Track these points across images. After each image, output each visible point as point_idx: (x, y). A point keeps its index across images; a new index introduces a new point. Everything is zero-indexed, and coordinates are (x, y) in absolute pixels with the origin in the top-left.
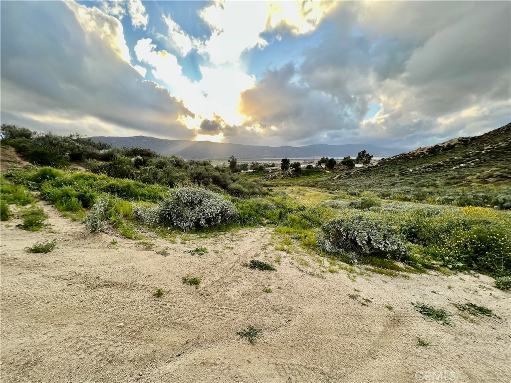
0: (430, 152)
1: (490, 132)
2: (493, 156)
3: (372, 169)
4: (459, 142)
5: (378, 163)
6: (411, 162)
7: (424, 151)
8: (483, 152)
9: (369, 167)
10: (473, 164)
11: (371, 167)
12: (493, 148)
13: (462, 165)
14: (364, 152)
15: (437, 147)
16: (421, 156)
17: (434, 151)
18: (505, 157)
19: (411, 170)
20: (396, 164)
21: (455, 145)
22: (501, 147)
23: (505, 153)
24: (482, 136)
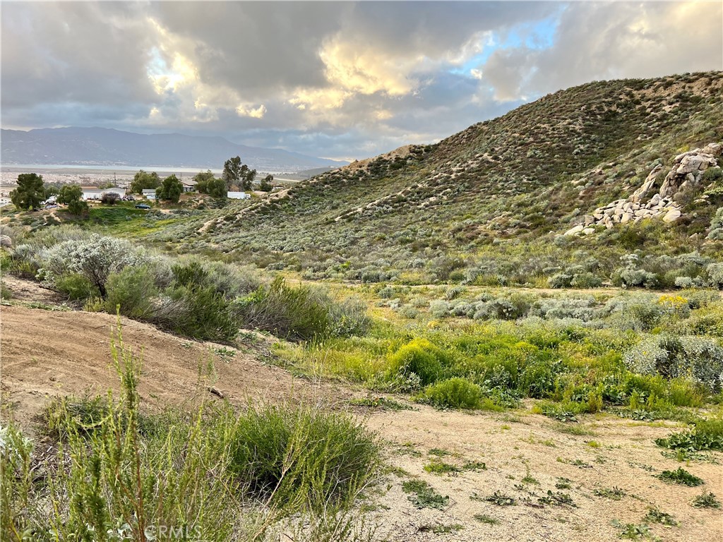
0: (372, 171)
1: (447, 139)
2: (466, 184)
3: (279, 206)
4: (411, 154)
5: (289, 193)
6: (346, 191)
7: (363, 168)
8: (453, 176)
9: (272, 201)
10: (445, 197)
11: (277, 202)
12: (463, 170)
13: (432, 199)
14: (237, 161)
15: (381, 161)
16: (360, 179)
17: (380, 169)
18: (481, 186)
19: (360, 210)
20: (323, 195)
21: (406, 159)
22: (472, 168)
23: (479, 179)
24: (439, 145)
